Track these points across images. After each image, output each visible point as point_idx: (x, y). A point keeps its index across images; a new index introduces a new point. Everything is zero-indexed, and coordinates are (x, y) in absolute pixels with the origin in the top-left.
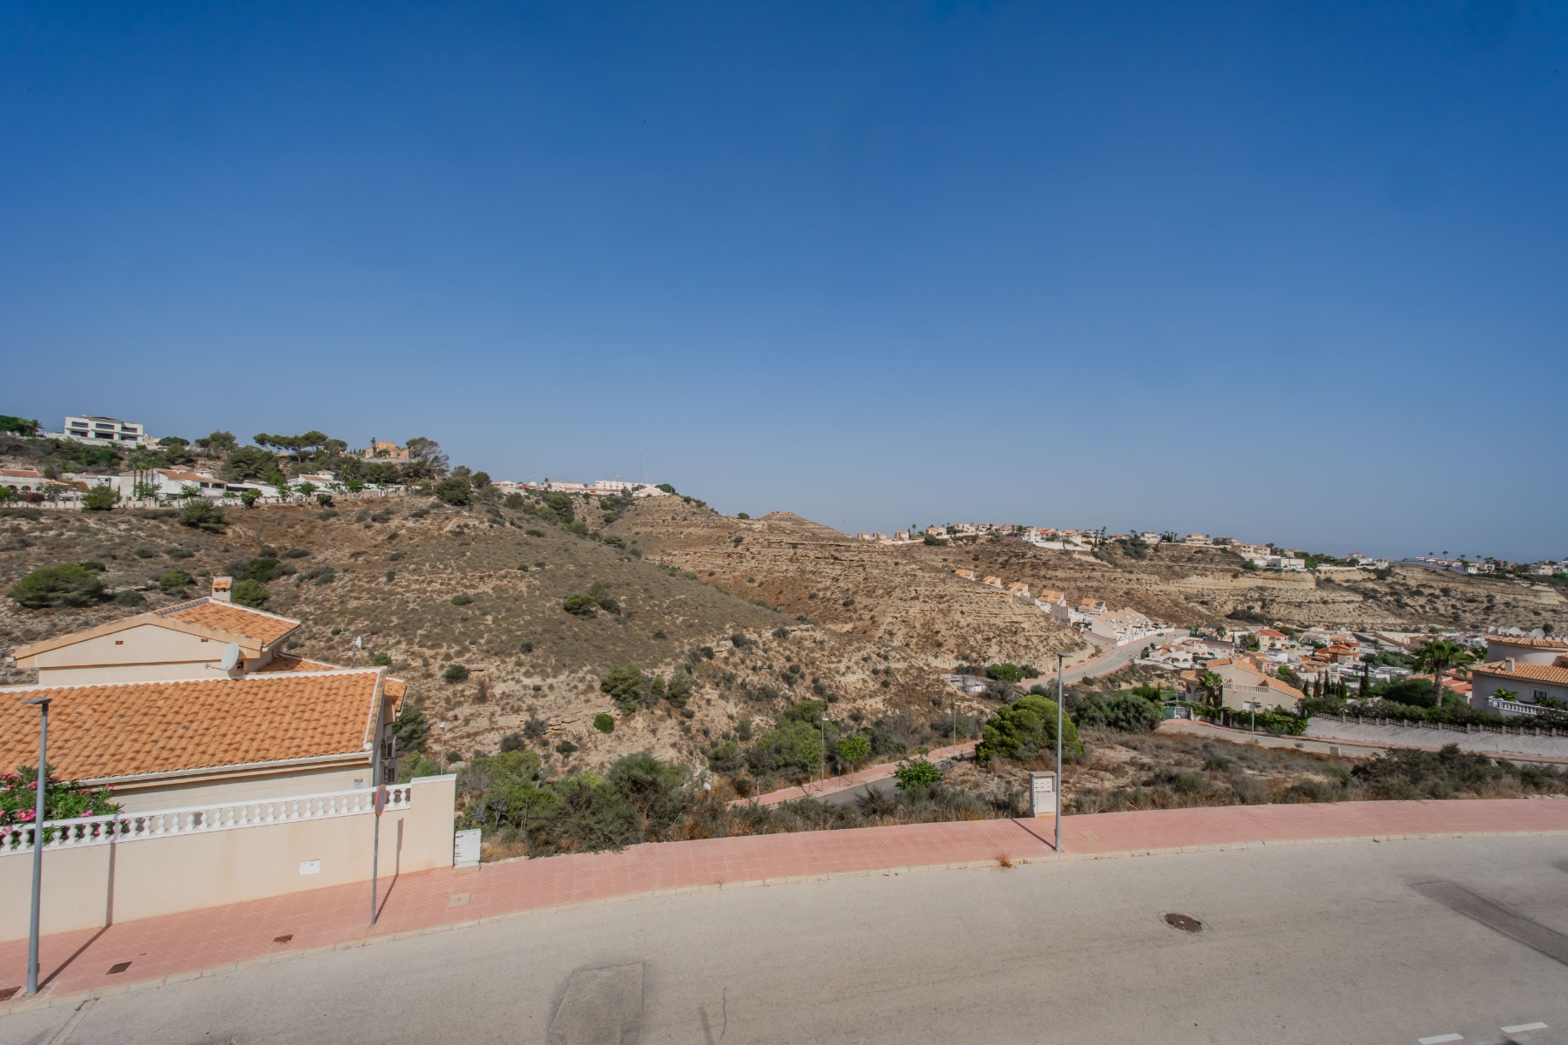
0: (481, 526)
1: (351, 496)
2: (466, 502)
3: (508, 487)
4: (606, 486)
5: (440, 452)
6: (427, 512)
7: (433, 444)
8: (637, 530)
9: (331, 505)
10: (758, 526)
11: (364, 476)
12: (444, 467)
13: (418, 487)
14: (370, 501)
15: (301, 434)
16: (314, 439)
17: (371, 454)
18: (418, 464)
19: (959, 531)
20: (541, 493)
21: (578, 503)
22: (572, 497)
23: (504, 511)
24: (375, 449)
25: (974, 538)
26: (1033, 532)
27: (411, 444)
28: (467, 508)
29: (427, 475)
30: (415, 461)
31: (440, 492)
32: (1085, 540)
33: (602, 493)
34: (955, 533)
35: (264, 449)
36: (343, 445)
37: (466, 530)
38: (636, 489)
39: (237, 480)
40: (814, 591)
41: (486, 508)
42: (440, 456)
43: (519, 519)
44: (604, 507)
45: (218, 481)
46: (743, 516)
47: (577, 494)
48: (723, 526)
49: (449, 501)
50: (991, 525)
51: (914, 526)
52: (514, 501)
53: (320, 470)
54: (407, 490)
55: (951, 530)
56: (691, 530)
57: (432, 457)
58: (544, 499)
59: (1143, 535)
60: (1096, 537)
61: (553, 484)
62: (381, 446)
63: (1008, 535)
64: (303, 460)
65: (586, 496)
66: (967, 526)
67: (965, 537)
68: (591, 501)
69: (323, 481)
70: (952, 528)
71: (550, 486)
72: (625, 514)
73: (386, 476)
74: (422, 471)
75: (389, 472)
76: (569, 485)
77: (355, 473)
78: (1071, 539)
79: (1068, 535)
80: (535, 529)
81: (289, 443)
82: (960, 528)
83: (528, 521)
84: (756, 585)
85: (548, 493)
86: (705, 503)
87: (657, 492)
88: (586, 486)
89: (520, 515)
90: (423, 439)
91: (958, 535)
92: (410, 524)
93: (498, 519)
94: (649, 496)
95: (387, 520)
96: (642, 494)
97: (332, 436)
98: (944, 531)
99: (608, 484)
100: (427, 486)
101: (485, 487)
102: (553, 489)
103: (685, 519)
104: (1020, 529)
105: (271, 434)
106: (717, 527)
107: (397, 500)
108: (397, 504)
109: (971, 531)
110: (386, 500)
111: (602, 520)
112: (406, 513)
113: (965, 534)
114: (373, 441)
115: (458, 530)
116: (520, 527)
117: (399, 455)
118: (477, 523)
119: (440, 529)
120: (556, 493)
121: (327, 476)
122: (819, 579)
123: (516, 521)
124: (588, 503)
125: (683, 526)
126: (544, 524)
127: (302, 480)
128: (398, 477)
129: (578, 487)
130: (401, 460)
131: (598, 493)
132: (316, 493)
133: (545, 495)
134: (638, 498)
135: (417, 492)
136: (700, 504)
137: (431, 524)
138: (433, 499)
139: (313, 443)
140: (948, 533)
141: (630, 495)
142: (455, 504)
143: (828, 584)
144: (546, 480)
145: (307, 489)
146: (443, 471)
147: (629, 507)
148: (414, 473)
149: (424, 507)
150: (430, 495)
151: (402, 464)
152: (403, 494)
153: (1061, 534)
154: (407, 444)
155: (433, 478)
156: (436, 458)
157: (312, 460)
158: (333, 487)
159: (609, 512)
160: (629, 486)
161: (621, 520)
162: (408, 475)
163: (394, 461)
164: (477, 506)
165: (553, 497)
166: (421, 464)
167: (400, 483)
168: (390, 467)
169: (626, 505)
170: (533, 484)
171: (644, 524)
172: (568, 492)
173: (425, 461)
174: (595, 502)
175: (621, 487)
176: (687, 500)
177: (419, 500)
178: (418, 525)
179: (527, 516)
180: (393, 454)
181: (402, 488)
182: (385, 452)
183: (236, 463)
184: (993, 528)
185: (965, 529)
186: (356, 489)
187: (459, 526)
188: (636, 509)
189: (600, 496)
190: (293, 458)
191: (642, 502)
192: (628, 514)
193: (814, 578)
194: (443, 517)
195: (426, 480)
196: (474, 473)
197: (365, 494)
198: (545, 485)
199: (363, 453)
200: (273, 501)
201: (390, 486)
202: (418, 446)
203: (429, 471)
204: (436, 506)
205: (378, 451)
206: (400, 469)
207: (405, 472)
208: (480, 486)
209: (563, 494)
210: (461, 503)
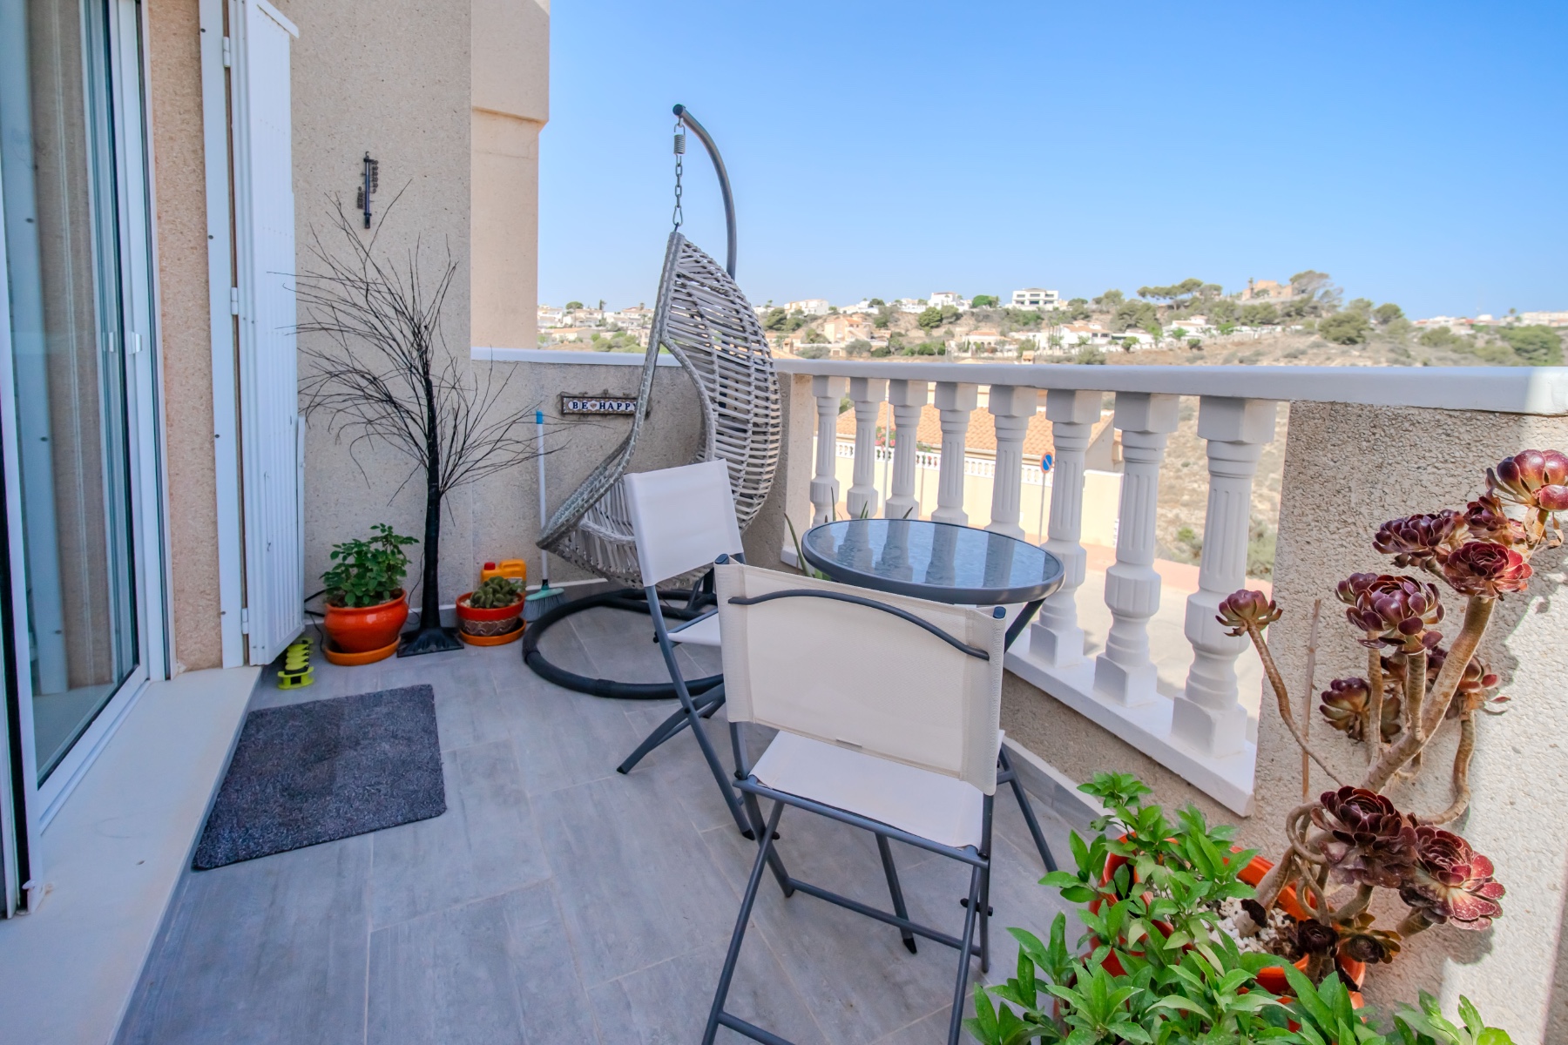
1: (1221, 339)
2: (1359, 340)
5: (1332, 285)
6: (1303, 353)
7: (1322, 276)
9: (1200, 349)
11: (1237, 319)
12: (1336, 303)
13: (1299, 327)
14: (1241, 344)
15: (1178, 283)
16: (1187, 287)
17: (1248, 296)
18: (1301, 301)
20: (1498, 330)
22: (1560, 333)
23: (1418, 350)
24: (1252, 289)
27: (1296, 279)
28: (1358, 346)
29: (1312, 313)
30: (1297, 298)
31: (1324, 329)
35: (1144, 301)
36: (1218, 289)
39: (1121, 330)
41: (1388, 346)
42: (1331, 289)
45: (1105, 332)
49: (1336, 339)
52: (1438, 338)
53: (1193, 315)
54: (1284, 330)
57: (1320, 292)
58: (1504, 338)
61: (1523, 316)
62: (1259, 286)
64: (1178, 307)
69: (1194, 326)
71: (1518, 319)
73: (1264, 317)
74: (1306, 309)
75: (1265, 313)
76: (1556, 316)
77: (1227, 316)
81: (1167, 293)
85: (1511, 329)
89: (1442, 354)
90: (1310, 273)
93: (1403, 359)
95: (1255, 362)
97: (1206, 281)
100: (1311, 325)
101: (1393, 323)
102: (1524, 323)
105: (1151, 286)
107: (1271, 341)
108: (1270, 345)
110: (1258, 342)
112: (1279, 353)
114: (1251, 282)
117: (1279, 293)
120: (1528, 328)
121: (1199, 321)
127: (1175, 325)
128: (1276, 317)
130: (1283, 298)
132: (1187, 338)
133: (1506, 333)
135: (1298, 331)
138: (1315, 338)
139: (1189, 290)
142: (1344, 343)
144: (1511, 311)
145: (1178, 335)
146: (1335, 306)
148: (1296, 312)
149: (1302, 347)
150: (1310, 333)
151: (1283, 303)
152: (1278, 335)
154: (1291, 280)
155: (1320, 316)
156: (1326, 293)
157: (1186, 307)
158: (1204, 332)
162: (1289, 315)
163: (1273, 301)
164: (1374, 345)
165: (1520, 335)
166: (1305, 302)
167: (1278, 324)
168: (1267, 307)
170: (1485, 318)
172: (1555, 325)
173: (1310, 298)
177: (1297, 340)
180: (1272, 293)
181: (1279, 328)
182: (1264, 292)
183: (1121, 315)
186: (1226, 331)
190: (1171, 307)
194: (1324, 357)
195: (1311, 318)
196: (1377, 306)
197: (1236, 337)
198: (1510, 319)
199: (1239, 296)
200: (1146, 347)
201: (1265, 327)
202: (1304, 281)
203: (1315, 308)
204: (1317, 345)
205: (1256, 291)
206: (1279, 308)
207: (1285, 311)
208: (1385, 321)
209: (1544, 329)
210: (1352, 341)
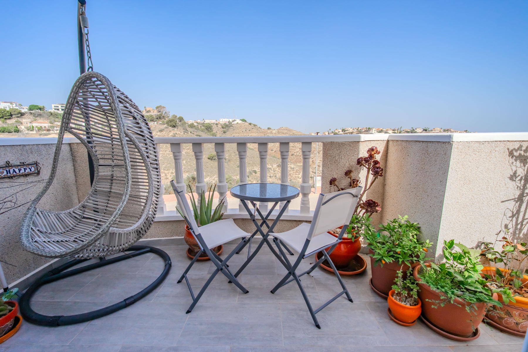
0: (181, 133)
2: (176, 126)
3: (190, 122)
4: (223, 121)
5: (167, 110)
6: (164, 130)
7: (164, 107)
8: (234, 135)
10: (274, 132)
12: (169, 116)
13: (161, 122)
17: (145, 112)
18: (160, 115)
19: (346, 131)
21: (214, 127)
22: (212, 125)
23: (189, 129)
25: (352, 133)
26: (374, 130)
27: (157, 108)
28: (176, 128)
30: (159, 114)
31: (167, 123)
32: (393, 132)
33: (222, 123)
34: (345, 131)
37: (176, 135)
38: (233, 121)
40: (293, 153)
41: (182, 128)
42: (167, 111)
43: (193, 131)
44: (223, 128)
46: (269, 129)
47: (214, 124)
48: (262, 132)
49: (171, 126)
50: (358, 128)
51: (330, 130)
52: (192, 126)
55: (343, 130)
56: (251, 134)
57: (164, 112)
58: (203, 126)
59: (416, 129)
60: (397, 131)
61: (206, 121)
62: (148, 109)
63: (364, 131)
65: (217, 124)
66: (349, 128)
67: (348, 133)
68: (218, 126)
70: (344, 129)
72: (230, 130)
74: (162, 117)
75: (151, 118)
76: (211, 121)
78: (388, 132)
79: (387, 130)
80: (199, 134)
82: (347, 129)
83: (196, 132)
84: (274, 152)
86: (257, 125)
87: (240, 122)
88: (216, 121)
89: (193, 130)
90: (160, 106)
91: (346, 132)
92: (159, 134)
93: (186, 131)
94: (237, 123)
96: (235, 123)
98: (341, 131)
99: (224, 120)
100: (164, 122)
101: (182, 122)
102: (206, 122)
103: (249, 131)
104: (369, 129)
106: (261, 133)
107: (154, 126)
108: (154, 127)
109: (351, 130)
111: (222, 132)
112: (158, 130)
113: (349, 131)
114: (145, 108)
115: (174, 135)
116: (194, 134)
117: (154, 112)
118: (179, 133)
119: (168, 135)
122: (295, 149)
123: (192, 132)
124: (217, 127)
125: (249, 133)
126: (202, 133)
128: (154, 119)
129: (214, 121)
130: (154, 114)
131: (221, 123)
133: (203, 124)
134: (234, 124)
135: (161, 124)
136: (255, 125)
137: (165, 133)
138: (166, 126)
140: (342, 131)
141: (231, 123)
142: (173, 127)
143: (298, 150)
144: (203, 119)
146: (168, 116)
147: (231, 127)
148: (159, 118)
149: (163, 128)
150: (164, 124)
151: (155, 115)
152: (156, 125)
153: (384, 130)
155: (165, 119)
156: (166, 112)
159: (225, 129)
160: (231, 120)
161: (228, 132)
162: (157, 119)
163: (152, 114)
164: (180, 127)
165: (206, 125)
166: (161, 115)
167: (155, 121)
168: (151, 116)
169: (230, 127)
170: (199, 121)
171: (236, 133)
172: (211, 123)
173: (162, 114)
174: (220, 126)
175: (228, 121)
176: (250, 124)
177: (161, 126)
178: (161, 134)
179: (196, 130)
180: (152, 111)
181: (156, 123)
182: (149, 111)
184: (359, 129)
185: (349, 130)
187: (174, 134)
188: (233, 128)
189: (221, 124)
191: (235, 125)
192: (231, 130)
193: (293, 149)
194: (169, 131)
195: (163, 120)
196: (178, 117)
198: (203, 121)
201: (152, 122)
202: (160, 108)
203: (164, 117)
204: (166, 128)
205: (147, 110)
206: (154, 116)
207: (156, 117)
208: (180, 121)
209: (209, 124)
210: (174, 127)
